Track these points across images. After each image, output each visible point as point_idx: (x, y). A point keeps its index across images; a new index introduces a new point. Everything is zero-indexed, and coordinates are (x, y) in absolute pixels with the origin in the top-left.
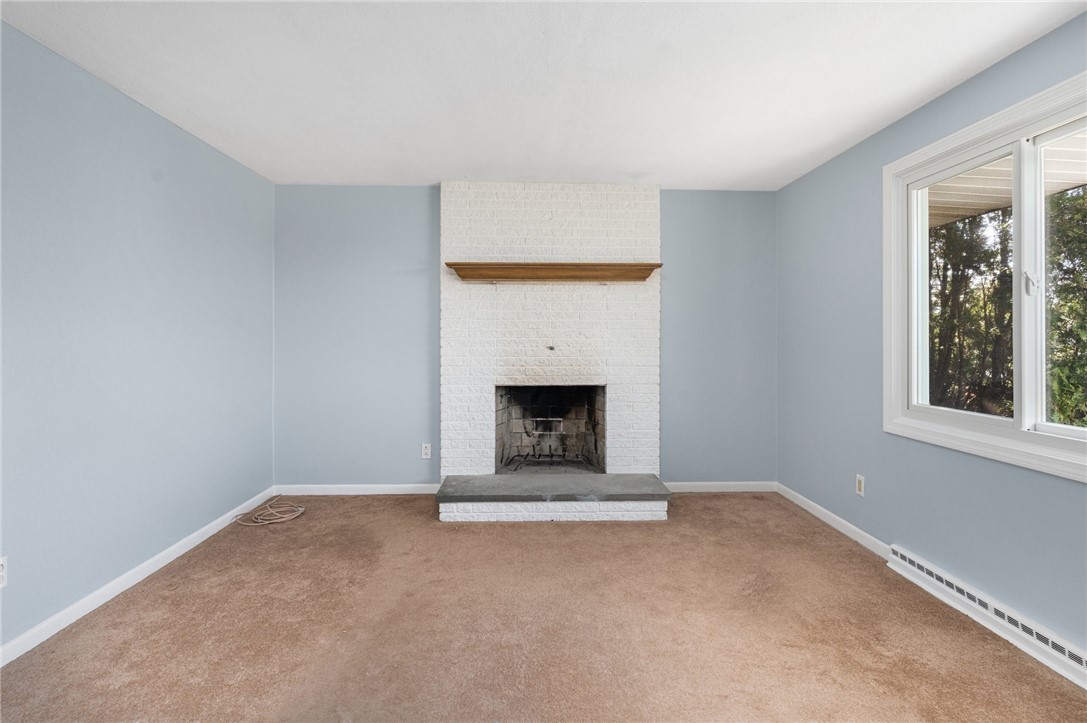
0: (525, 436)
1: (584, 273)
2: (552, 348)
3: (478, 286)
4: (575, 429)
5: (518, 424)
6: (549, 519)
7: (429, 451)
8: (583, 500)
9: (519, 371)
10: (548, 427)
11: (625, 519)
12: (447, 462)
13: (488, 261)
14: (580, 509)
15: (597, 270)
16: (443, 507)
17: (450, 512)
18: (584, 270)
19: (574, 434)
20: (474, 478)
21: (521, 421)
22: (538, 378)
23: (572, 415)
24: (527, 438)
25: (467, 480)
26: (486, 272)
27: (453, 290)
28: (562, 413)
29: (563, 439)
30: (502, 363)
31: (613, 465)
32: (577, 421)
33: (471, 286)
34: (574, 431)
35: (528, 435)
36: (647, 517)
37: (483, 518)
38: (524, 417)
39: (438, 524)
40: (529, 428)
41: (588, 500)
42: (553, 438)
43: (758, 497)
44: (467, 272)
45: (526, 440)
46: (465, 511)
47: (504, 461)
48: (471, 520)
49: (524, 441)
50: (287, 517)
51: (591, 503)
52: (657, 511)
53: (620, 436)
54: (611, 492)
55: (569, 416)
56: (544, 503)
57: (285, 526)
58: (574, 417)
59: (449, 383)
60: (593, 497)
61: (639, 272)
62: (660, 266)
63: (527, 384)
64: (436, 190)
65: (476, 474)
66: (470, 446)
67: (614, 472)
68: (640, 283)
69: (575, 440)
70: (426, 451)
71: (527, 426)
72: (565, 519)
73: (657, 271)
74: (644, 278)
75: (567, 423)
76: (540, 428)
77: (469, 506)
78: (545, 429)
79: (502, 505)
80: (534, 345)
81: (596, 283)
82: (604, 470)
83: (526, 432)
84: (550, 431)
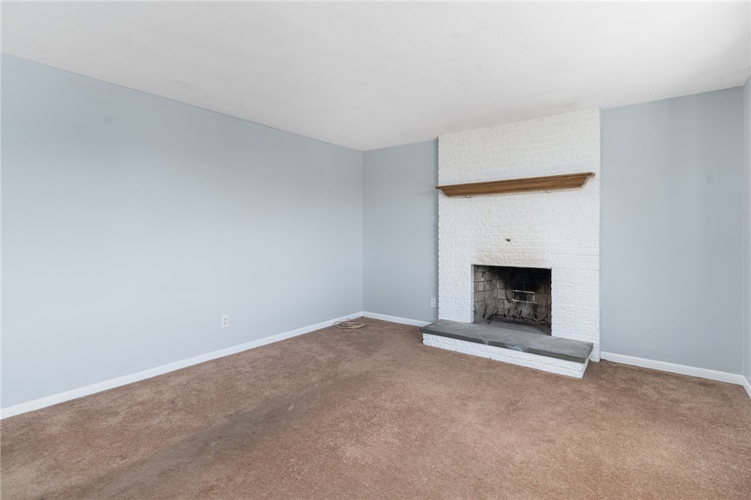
0: (506, 302)
1: (527, 186)
2: (508, 240)
3: (460, 199)
4: (544, 301)
5: (500, 293)
6: (489, 357)
7: (435, 303)
8: (510, 348)
9: (486, 255)
10: (523, 297)
12: (442, 311)
14: (509, 355)
15: (537, 182)
16: (425, 336)
17: (427, 340)
18: (528, 183)
19: (544, 305)
20: (456, 323)
21: (504, 291)
22: (498, 261)
23: (541, 290)
24: (508, 303)
28: (534, 288)
29: (534, 307)
30: (475, 250)
32: (546, 295)
33: (453, 200)
35: (509, 302)
38: (506, 288)
39: (420, 345)
40: (509, 297)
41: (513, 349)
42: (527, 306)
45: (507, 305)
46: (437, 341)
47: (486, 316)
48: (440, 347)
49: (506, 306)
50: (355, 327)
51: (517, 352)
52: (575, 370)
53: (563, 308)
54: (535, 348)
55: (539, 291)
56: (483, 345)
57: (351, 331)
58: (543, 291)
59: (443, 261)
60: (518, 348)
61: (577, 181)
63: (492, 265)
65: (459, 321)
66: (455, 302)
67: (557, 336)
68: (578, 189)
70: (433, 303)
71: (508, 295)
72: (499, 360)
73: (591, 179)
74: (580, 185)
75: (538, 296)
76: (517, 297)
77: (439, 338)
78: (521, 299)
79: (458, 341)
80: (497, 238)
81: (542, 191)
82: (549, 333)
83: (507, 299)
84: (525, 300)
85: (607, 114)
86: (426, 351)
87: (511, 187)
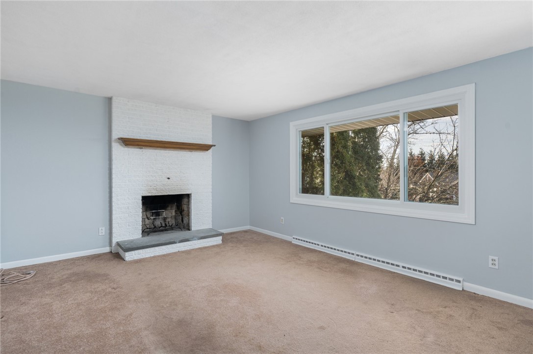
0: (146, 220)
1: (185, 147)
2: (169, 178)
4: (170, 214)
5: (143, 214)
6: (177, 251)
7: (104, 231)
8: (192, 241)
9: (154, 189)
10: (158, 214)
11: (207, 245)
12: (116, 235)
13: (138, 138)
14: (190, 244)
16: (128, 254)
17: (129, 256)
21: (145, 213)
22: (162, 192)
23: (169, 208)
25: (132, 241)
26: (137, 143)
27: (118, 150)
28: (165, 208)
29: (165, 219)
30: (145, 185)
31: (195, 226)
32: (171, 211)
33: (129, 149)
34: (170, 215)
35: (148, 219)
36: (215, 243)
37: (148, 256)
38: (146, 210)
40: (149, 216)
42: (160, 219)
43: (246, 232)
44: (127, 142)
46: (139, 254)
48: (142, 257)
49: (147, 222)
50: (28, 276)
51: (194, 241)
52: (218, 240)
56: (176, 244)
59: (117, 196)
60: (196, 238)
61: (205, 148)
62: (215, 146)
63: (157, 195)
64: (110, 100)
65: (132, 239)
66: (129, 226)
67: (195, 229)
69: (170, 219)
70: (103, 231)
72: (184, 250)
73: (213, 147)
74: (207, 150)
75: (167, 212)
76: (154, 215)
77: (141, 251)
78: (156, 216)
79: (156, 248)
80: (160, 177)
82: (189, 229)
83: (147, 218)
84: (159, 216)
85: (215, 118)
86: (138, 262)
87: (175, 146)
